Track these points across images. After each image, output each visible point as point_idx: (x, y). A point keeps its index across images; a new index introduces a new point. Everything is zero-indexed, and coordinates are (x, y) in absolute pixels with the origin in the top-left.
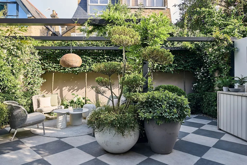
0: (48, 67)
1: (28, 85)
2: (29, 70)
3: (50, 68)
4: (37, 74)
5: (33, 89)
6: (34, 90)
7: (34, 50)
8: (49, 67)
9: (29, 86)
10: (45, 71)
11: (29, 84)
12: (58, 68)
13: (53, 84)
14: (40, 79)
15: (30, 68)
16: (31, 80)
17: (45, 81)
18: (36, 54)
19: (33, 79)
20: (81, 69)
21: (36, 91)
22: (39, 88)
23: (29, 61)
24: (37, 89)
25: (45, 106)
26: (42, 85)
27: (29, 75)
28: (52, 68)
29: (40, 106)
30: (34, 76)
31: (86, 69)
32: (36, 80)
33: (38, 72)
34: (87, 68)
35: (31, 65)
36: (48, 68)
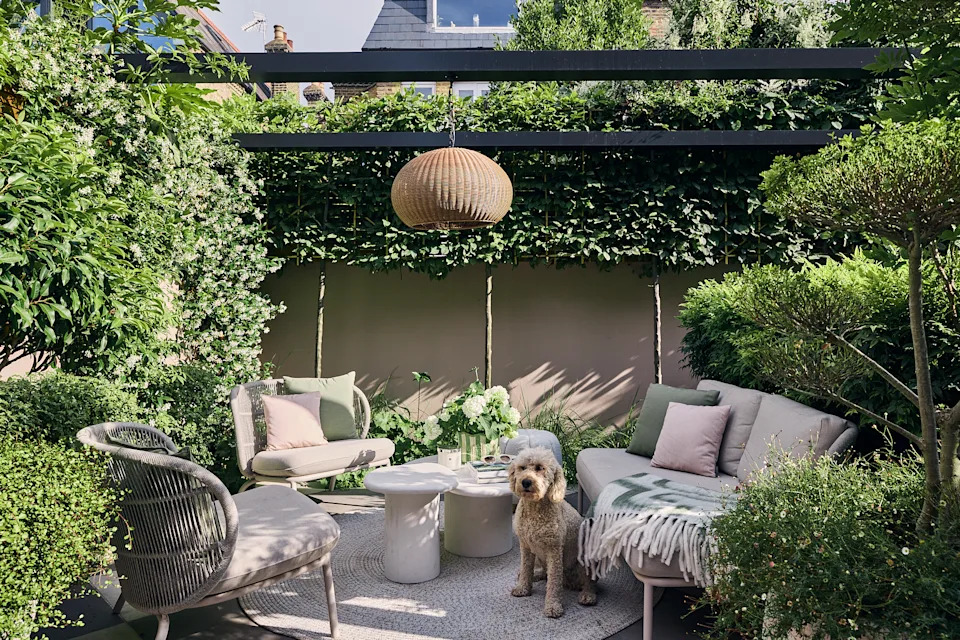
0: (296, 241)
1: (202, 329)
2: (208, 253)
3: (309, 244)
4: (245, 277)
5: (226, 349)
6: (229, 358)
7: (229, 153)
8: (303, 241)
9: (205, 334)
10: (283, 259)
11: (207, 323)
12: (348, 245)
13: (321, 329)
14: (259, 298)
15: (211, 241)
16: (217, 303)
17: (282, 311)
18: (241, 172)
19: (223, 300)
20: (466, 247)
21: (238, 358)
22: (253, 346)
23: (205, 206)
24: (244, 351)
25: (295, 443)
26: (267, 330)
27: (207, 281)
28: (318, 244)
29: (271, 440)
30: (230, 284)
31: (488, 250)
32: (241, 307)
33: (249, 265)
34: (497, 241)
35: (217, 228)
36: (295, 246)
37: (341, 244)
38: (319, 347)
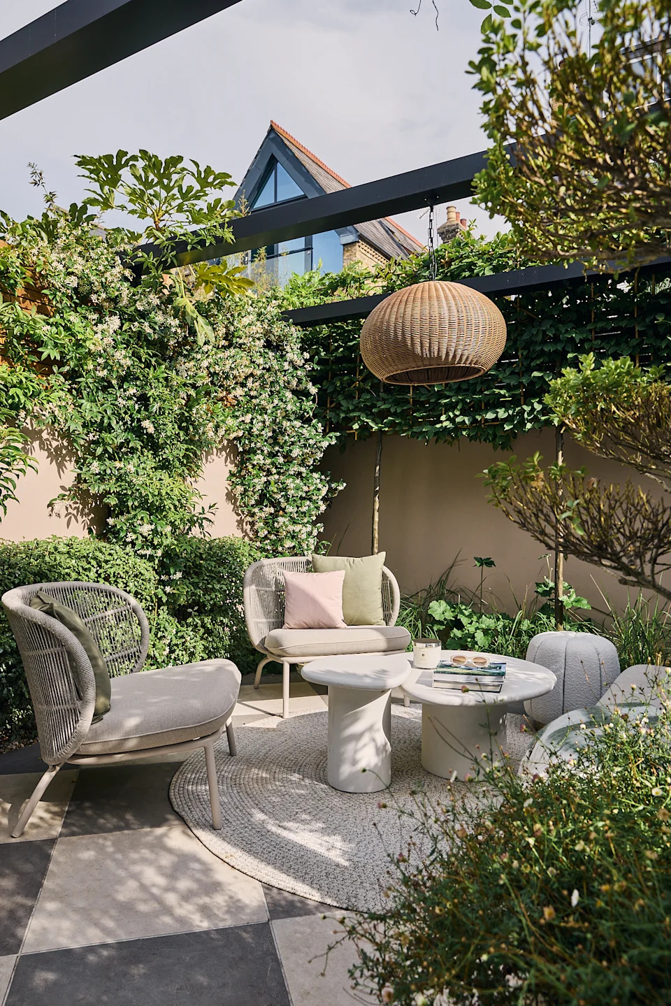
2: (255, 430)
3: (363, 416)
8: (358, 414)
10: (337, 434)
11: (262, 499)
14: (317, 475)
15: (260, 418)
17: (341, 488)
21: (292, 535)
26: (323, 507)
27: (257, 458)
29: (287, 618)
30: (282, 460)
32: (289, 483)
33: (302, 441)
37: (395, 414)
38: (376, 527)
